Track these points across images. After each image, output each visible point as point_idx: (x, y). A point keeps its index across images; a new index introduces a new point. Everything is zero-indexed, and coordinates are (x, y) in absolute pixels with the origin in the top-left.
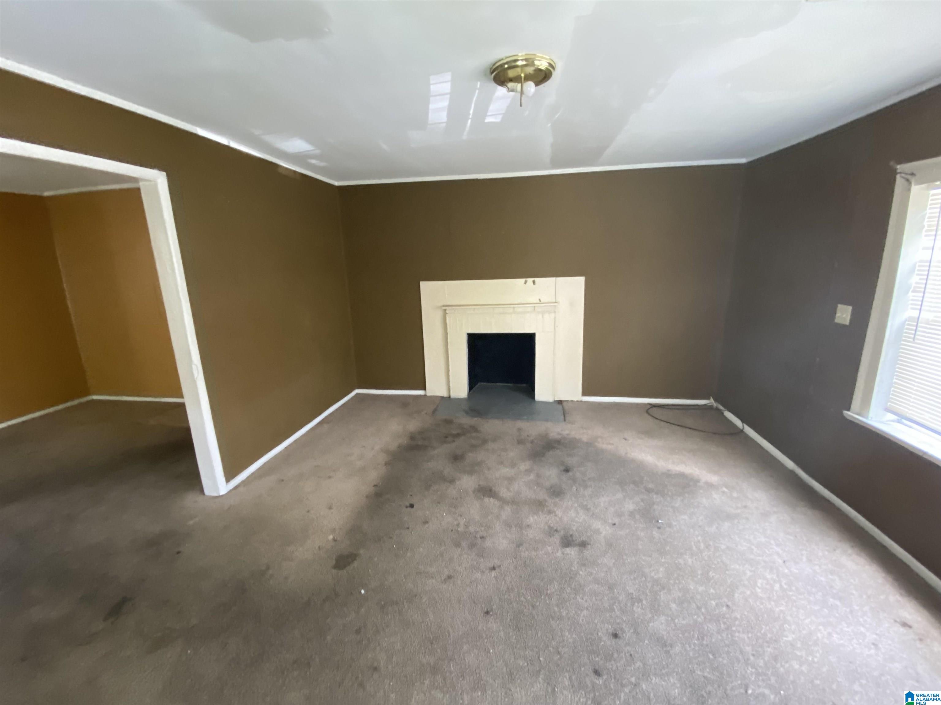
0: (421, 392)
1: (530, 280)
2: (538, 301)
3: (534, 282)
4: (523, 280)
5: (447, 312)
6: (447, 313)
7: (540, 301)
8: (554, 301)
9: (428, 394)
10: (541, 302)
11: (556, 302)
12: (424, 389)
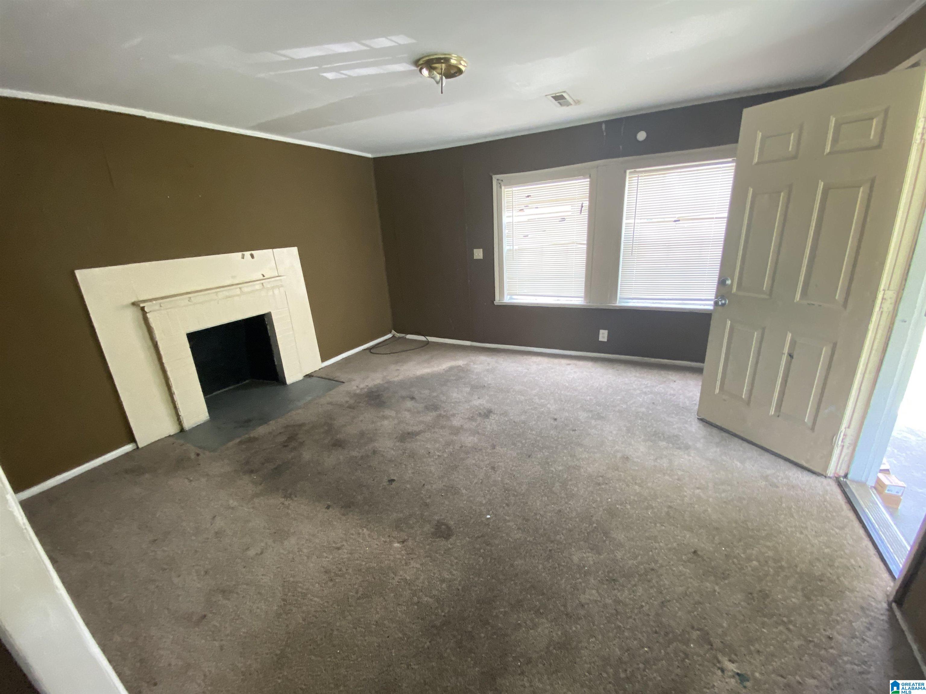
0: (128, 448)
1: (247, 254)
2: (262, 277)
3: (252, 256)
4: (240, 254)
5: (146, 309)
6: (146, 313)
7: (264, 276)
8: (277, 275)
9: (141, 445)
10: (265, 278)
11: (279, 275)
12: (132, 439)
